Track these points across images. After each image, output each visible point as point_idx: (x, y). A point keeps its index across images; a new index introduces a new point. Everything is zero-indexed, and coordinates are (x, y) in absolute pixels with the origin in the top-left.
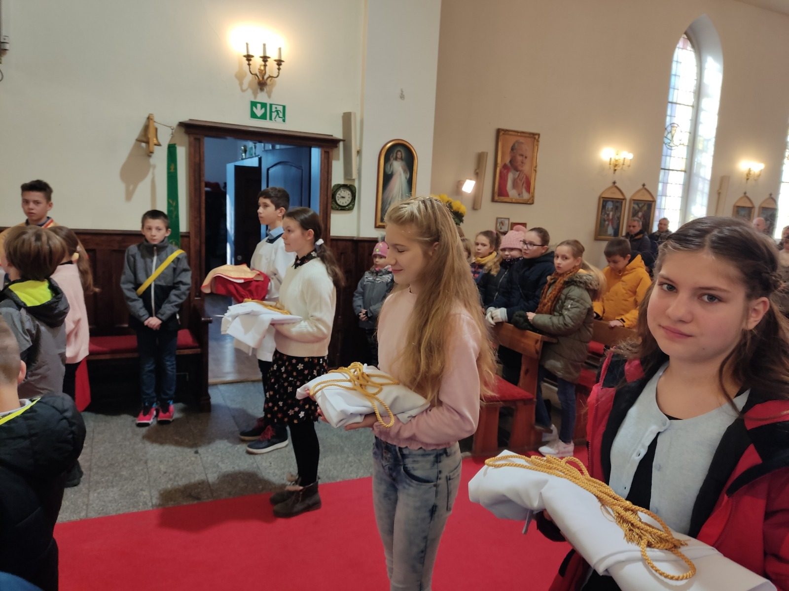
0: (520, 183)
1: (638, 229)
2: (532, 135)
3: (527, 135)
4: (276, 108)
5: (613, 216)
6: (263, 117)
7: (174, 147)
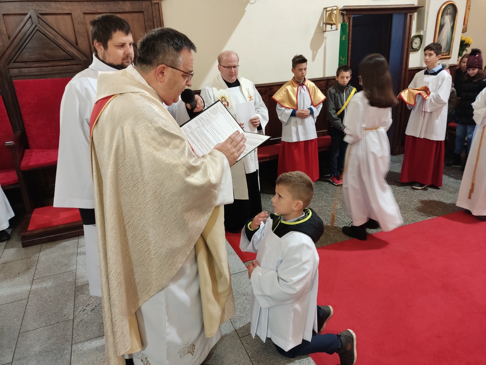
7: (346, 24)
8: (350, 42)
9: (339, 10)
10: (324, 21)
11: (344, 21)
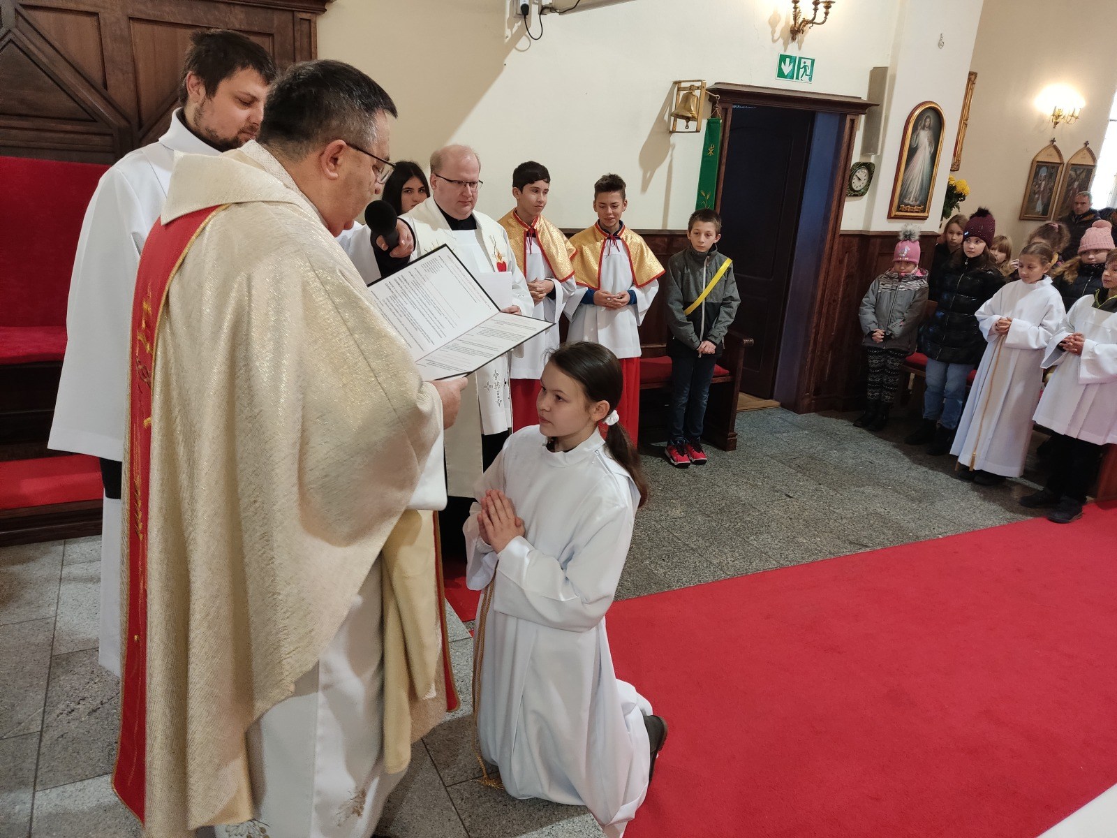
4: (805, 63)
5: (1045, 186)
6: (791, 75)
7: (718, 123)
8: (724, 161)
9: (707, 90)
10: (673, 110)
11: (714, 114)
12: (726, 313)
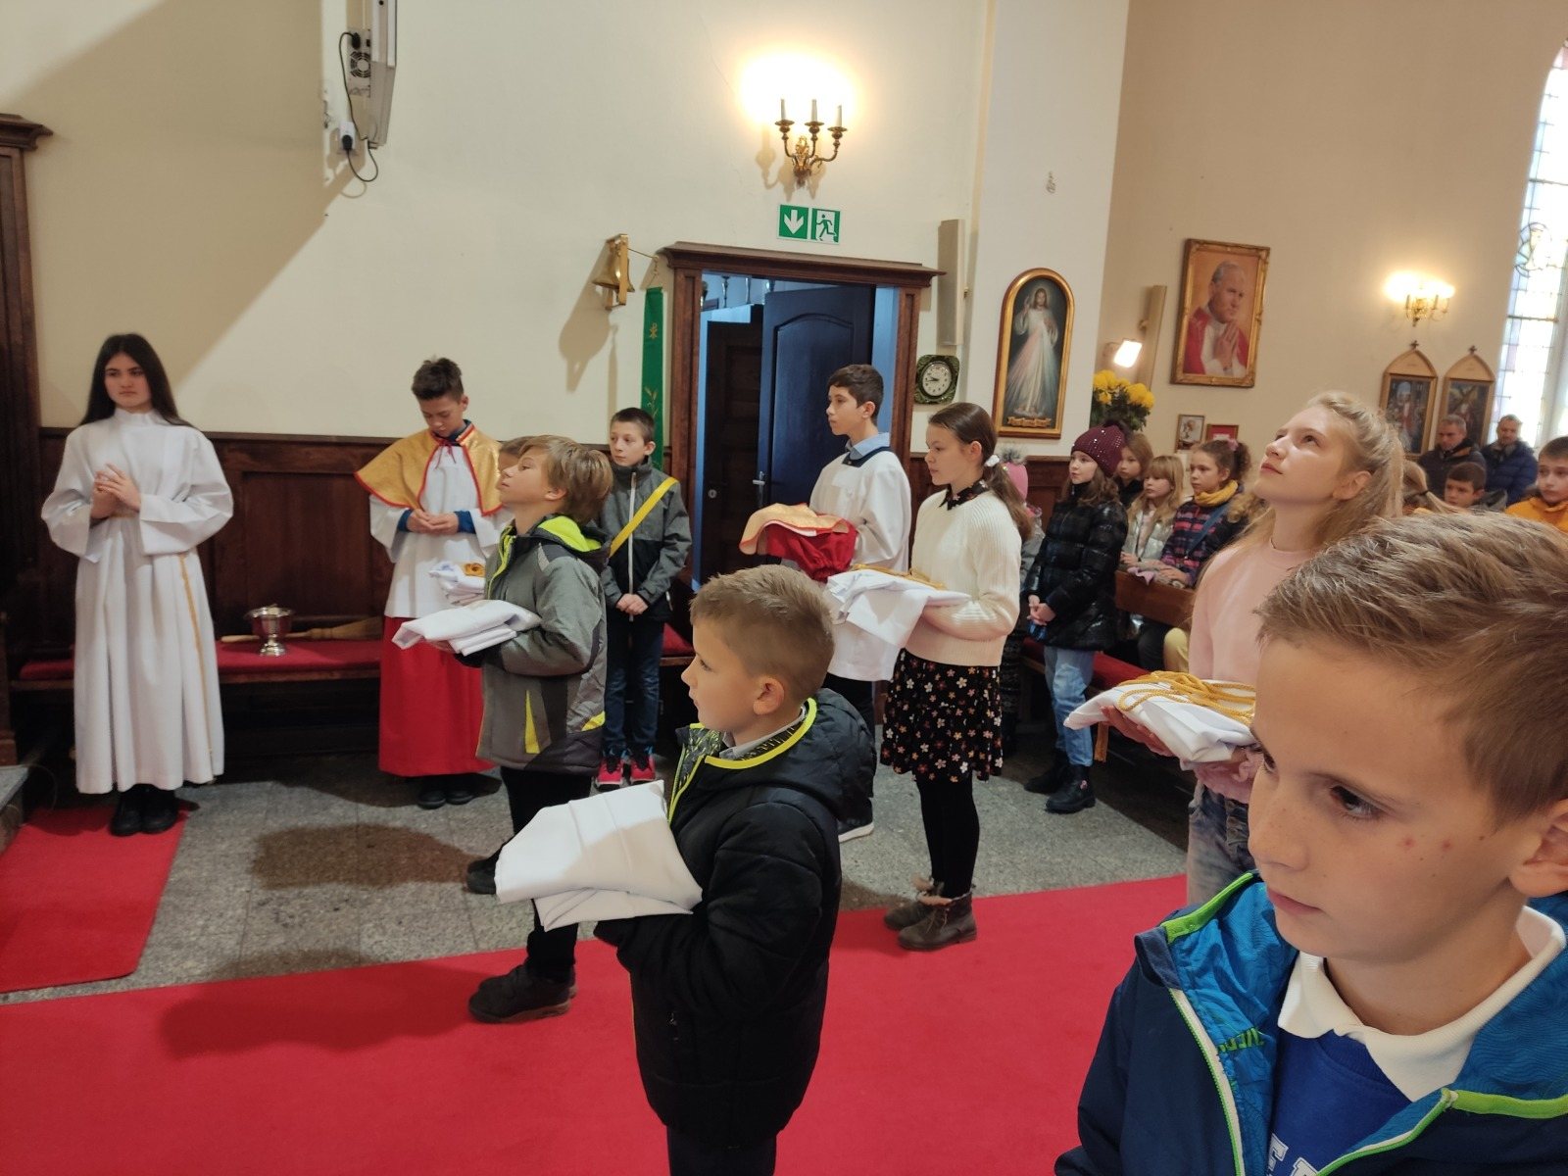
0: (1228, 347)
1: (1459, 438)
2: (1254, 251)
3: (1246, 251)
4: (824, 216)
5: (1411, 410)
6: (801, 234)
7: (659, 292)
10: (601, 277)
12: (670, 558)
